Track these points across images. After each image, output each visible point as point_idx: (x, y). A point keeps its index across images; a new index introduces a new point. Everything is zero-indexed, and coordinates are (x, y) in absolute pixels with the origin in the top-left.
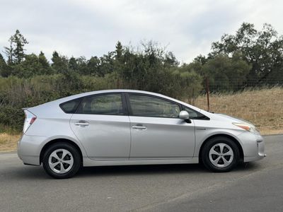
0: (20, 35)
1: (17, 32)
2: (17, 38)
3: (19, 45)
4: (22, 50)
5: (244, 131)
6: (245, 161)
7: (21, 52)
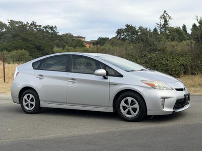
0: (167, 14)
1: (165, 12)
2: (164, 16)
3: (166, 21)
4: (168, 24)
5: (150, 88)
6: (148, 114)
7: (167, 26)
